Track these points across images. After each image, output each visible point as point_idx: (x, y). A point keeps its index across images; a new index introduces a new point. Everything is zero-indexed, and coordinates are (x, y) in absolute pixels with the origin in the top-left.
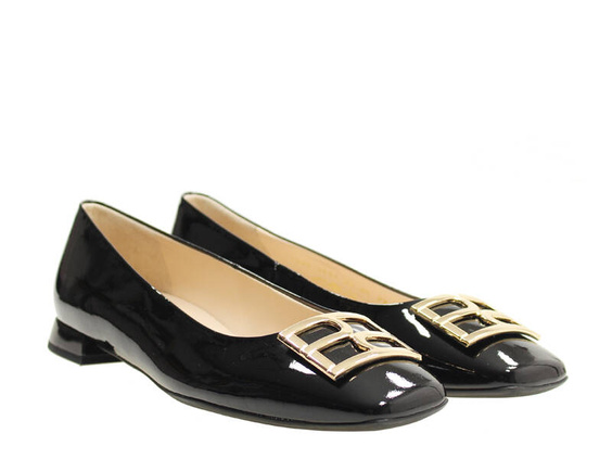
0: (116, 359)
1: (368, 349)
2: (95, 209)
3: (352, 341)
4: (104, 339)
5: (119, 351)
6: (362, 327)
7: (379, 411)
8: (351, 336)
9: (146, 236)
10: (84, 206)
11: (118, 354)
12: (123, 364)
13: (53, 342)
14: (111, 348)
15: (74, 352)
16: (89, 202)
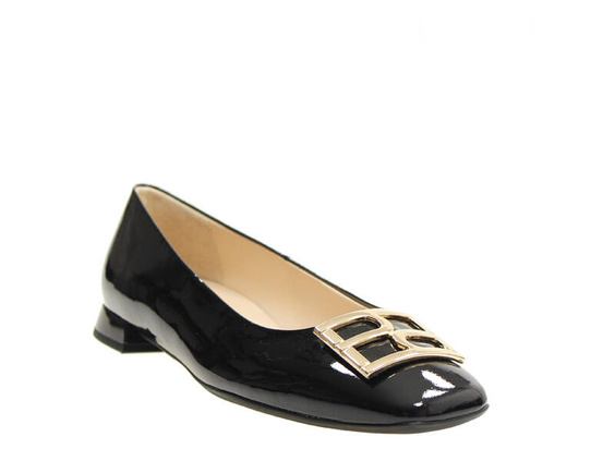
0: (157, 349)
1: (406, 348)
2: (149, 193)
3: (391, 339)
4: (145, 327)
5: (161, 341)
6: (406, 325)
7: (414, 412)
8: (391, 334)
9: (199, 223)
10: (138, 190)
11: (159, 343)
12: (164, 354)
13: (98, 330)
14: (153, 337)
15: (117, 340)
16: (143, 185)
